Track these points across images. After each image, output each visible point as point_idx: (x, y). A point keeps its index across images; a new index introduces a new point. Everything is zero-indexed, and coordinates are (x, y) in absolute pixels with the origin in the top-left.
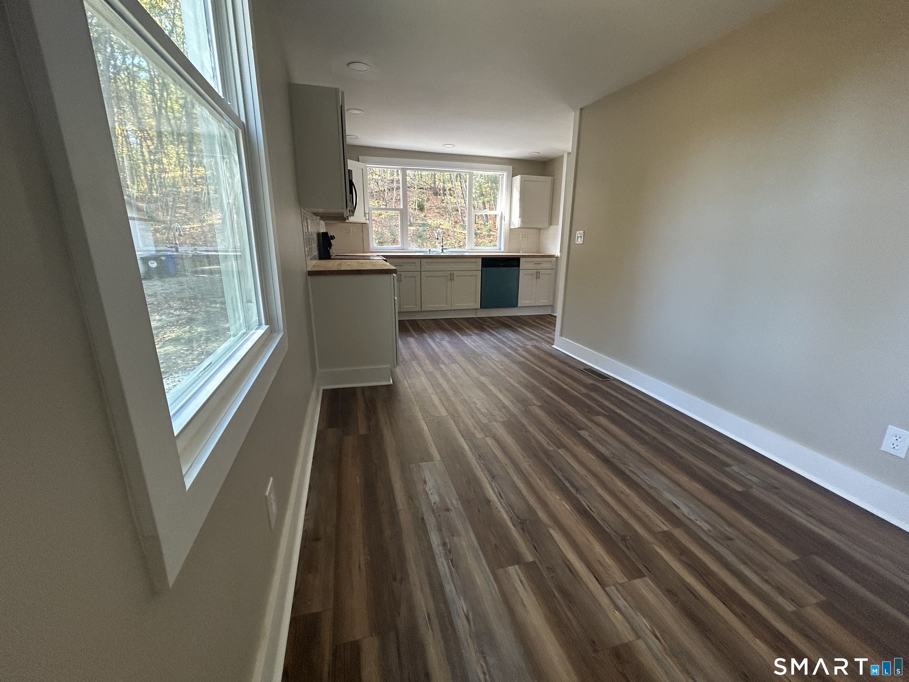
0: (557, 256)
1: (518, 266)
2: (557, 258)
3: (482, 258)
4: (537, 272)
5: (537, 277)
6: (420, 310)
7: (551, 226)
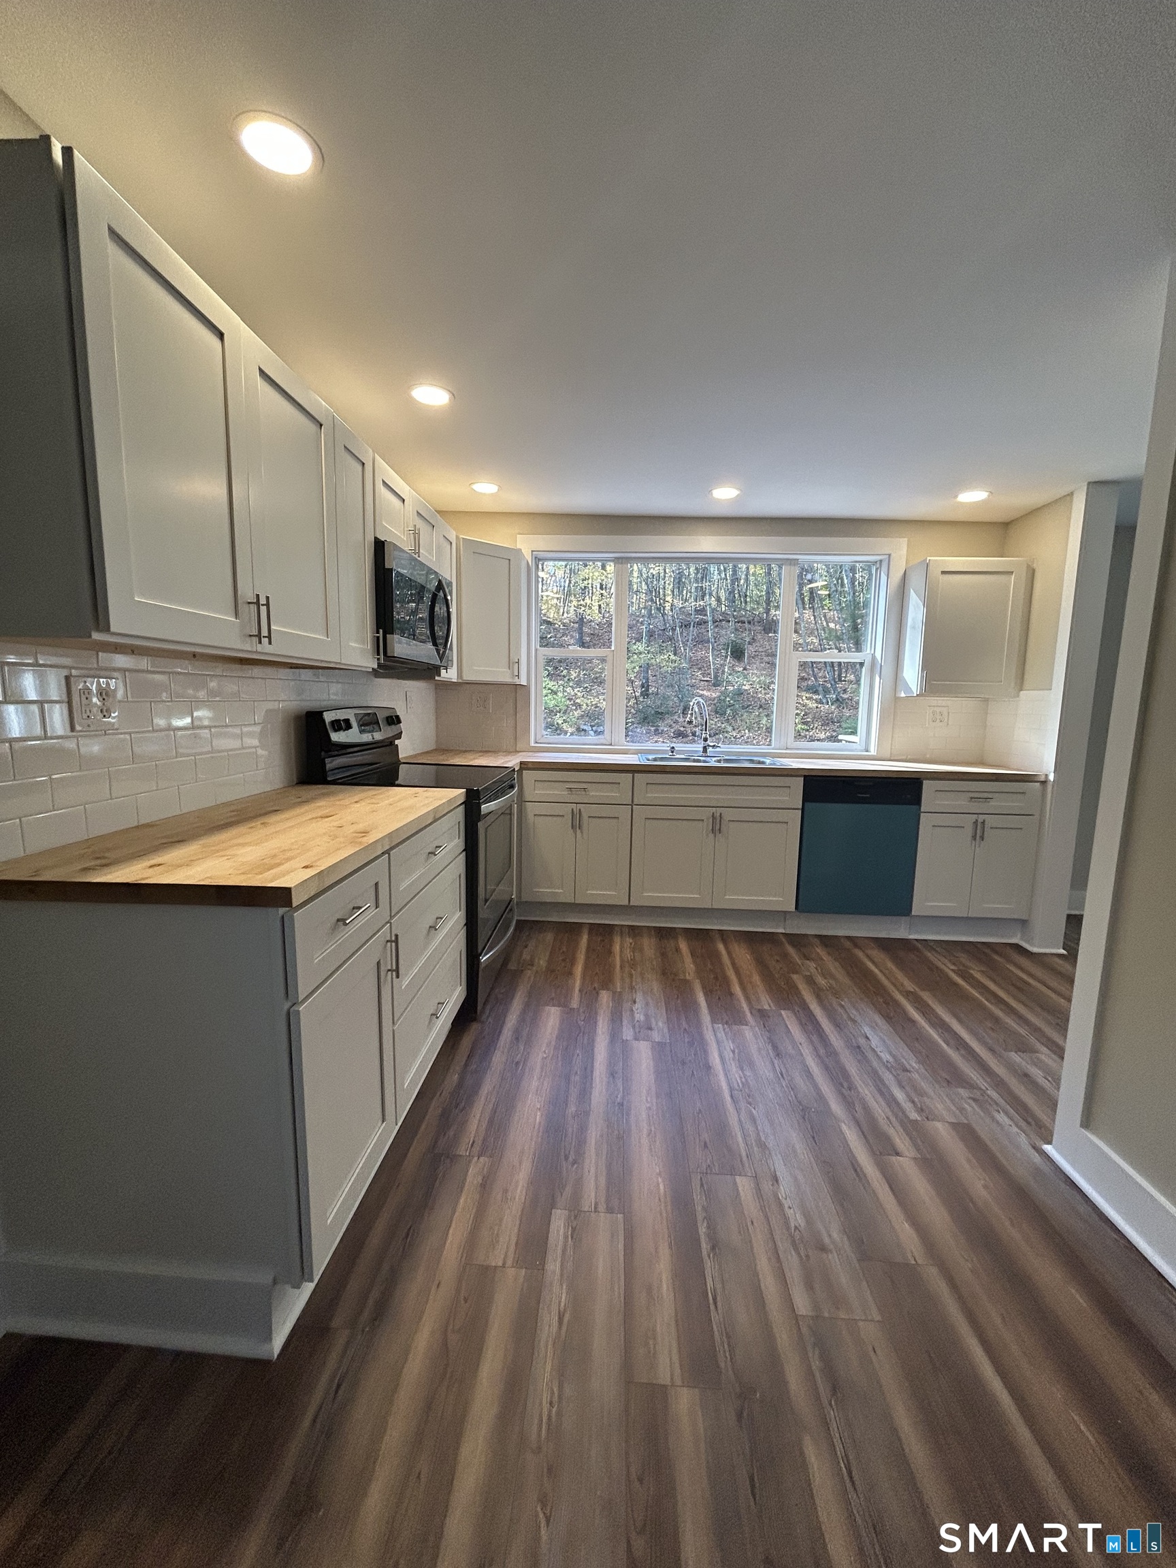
0: (1043, 779)
1: (917, 801)
2: (1044, 783)
3: (805, 777)
4: (976, 822)
5: (974, 837)
6: (626, 903)
7: (1022, 692)
